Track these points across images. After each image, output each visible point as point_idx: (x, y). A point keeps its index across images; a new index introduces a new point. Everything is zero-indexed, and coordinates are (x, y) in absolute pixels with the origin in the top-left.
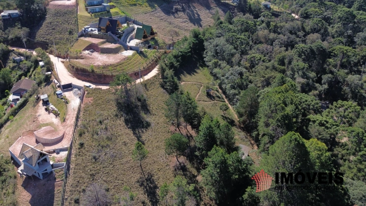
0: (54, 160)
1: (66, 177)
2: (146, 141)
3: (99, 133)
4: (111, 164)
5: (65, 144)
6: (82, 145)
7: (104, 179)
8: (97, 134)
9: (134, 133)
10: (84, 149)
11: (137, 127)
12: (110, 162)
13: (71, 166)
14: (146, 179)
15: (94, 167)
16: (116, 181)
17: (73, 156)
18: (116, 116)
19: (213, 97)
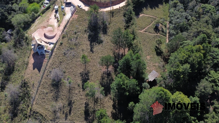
0: (47, 48)
1: (49, 59)
2: (95, 52)
3: (72, 39)
4: (71, 59)
5: (54, 41)
6: (61, 44)
7: (65, 66)
8: (71, 40)
9: (91, 45)
10: (62, 47)
11: (94, 41)
12: (71, 58)
13: (53, 54)
14: (85, 74)
15: (63, 58)
16: (70, 69)
17: (56, 49)
18: (85, 31)
19: (159, 31)
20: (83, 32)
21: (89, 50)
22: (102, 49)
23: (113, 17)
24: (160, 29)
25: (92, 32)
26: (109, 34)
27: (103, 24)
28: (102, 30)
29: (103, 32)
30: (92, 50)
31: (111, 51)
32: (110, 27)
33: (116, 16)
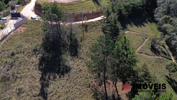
2: (51, 94)
18: (35, 51)
19: (158, 52)
20: (30, 53)
21: (37, 92)
22: (68, 85)
23: (86, 31)
24: (160, 50)
25: (48, 52)
26: (82, 56)
27: (71, 39)
28: (69, 49)
29: (71, 52)
30: (43, 92)
31: (89, 89)
32: (82, 45)
33: (91, 30)
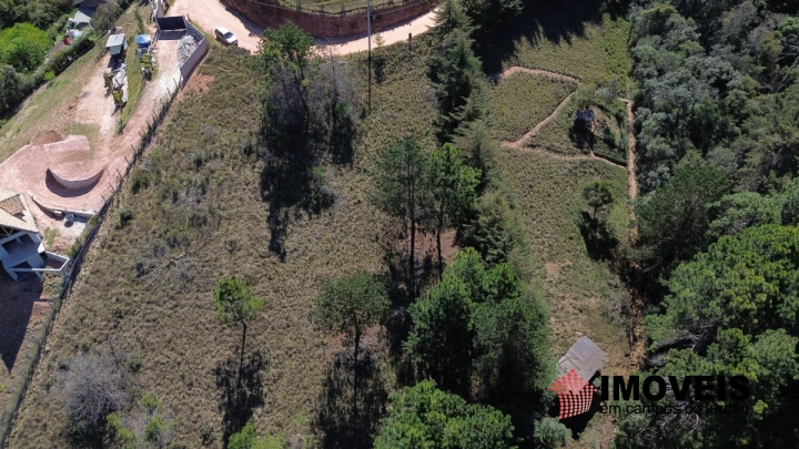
0: (50, 243)
1: (63, 296)
2: (295, 255)
3: (182, 195)
4: (172, 298)
5: (90, 204)
6: (126, 218)
7: (140, 334)
8: (175, 199)
9: (273, 219)
10: (128, 233)
11: (289, 202)
12: (172, 293)
13: (82, 272)
14: (241, 371)
15: (129, 294)
16: (165, 351)
17: (96, 243)
18: (248, 151)
19: (592, 140)
20: (236, 158)
21: (264, 248)
22: (330, 235)
23: (379, 82)
24: (599, 133)
25: (279, 154)
26: (364, 162)
27: (335, 115)
28: (330, 145)
29: (335, 152)
30: (276, 248)
31: (376, 245)
32: (366, 128)
33: (394, 76)
